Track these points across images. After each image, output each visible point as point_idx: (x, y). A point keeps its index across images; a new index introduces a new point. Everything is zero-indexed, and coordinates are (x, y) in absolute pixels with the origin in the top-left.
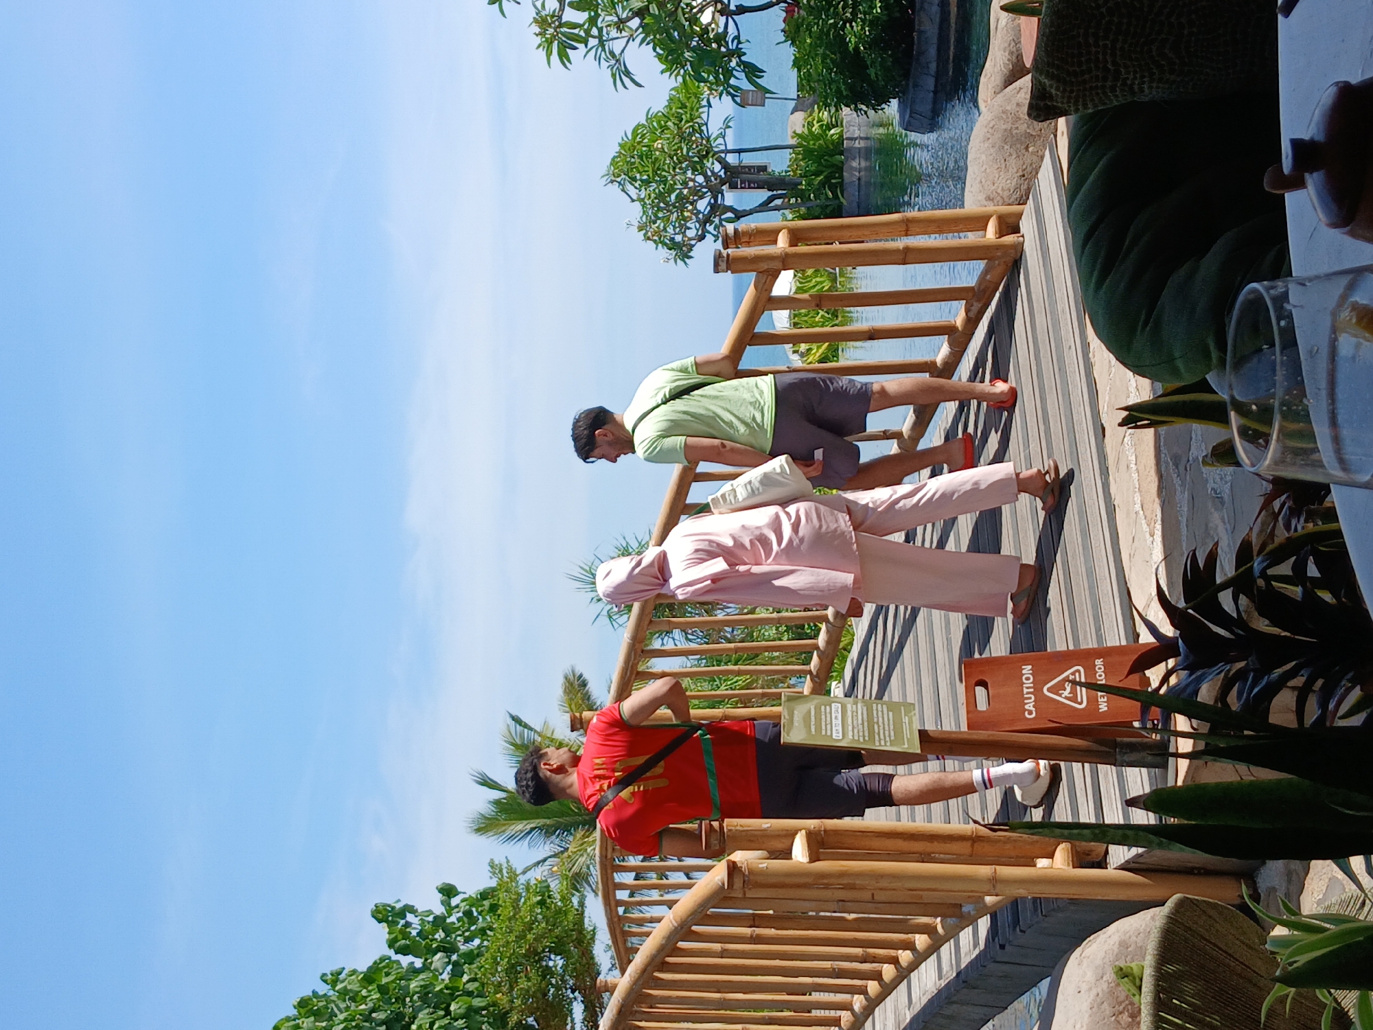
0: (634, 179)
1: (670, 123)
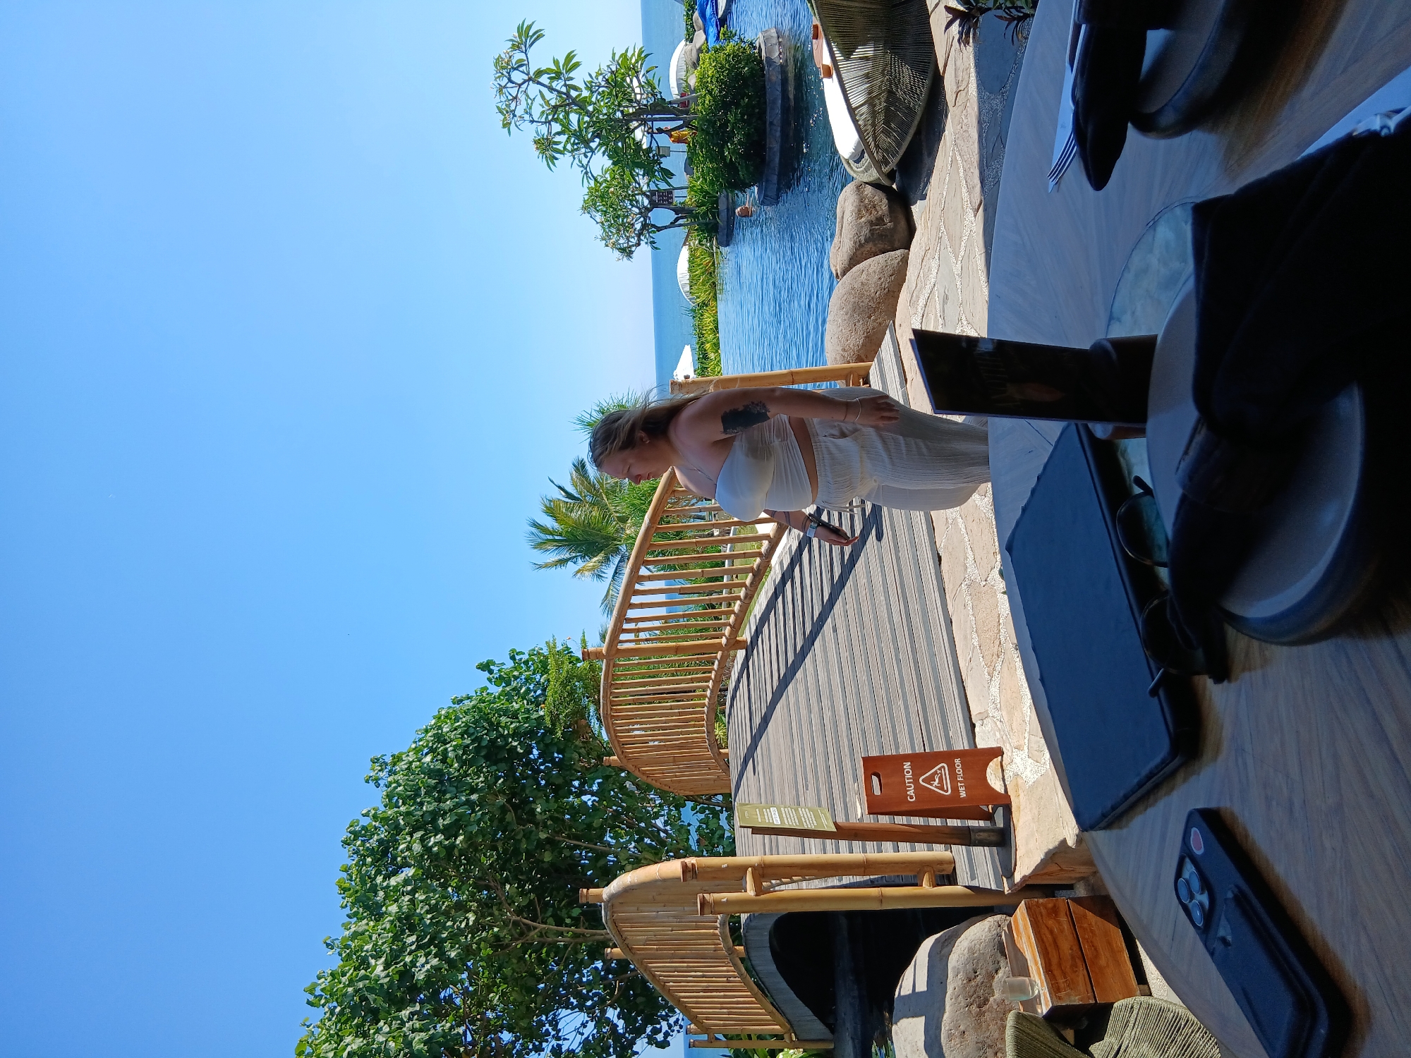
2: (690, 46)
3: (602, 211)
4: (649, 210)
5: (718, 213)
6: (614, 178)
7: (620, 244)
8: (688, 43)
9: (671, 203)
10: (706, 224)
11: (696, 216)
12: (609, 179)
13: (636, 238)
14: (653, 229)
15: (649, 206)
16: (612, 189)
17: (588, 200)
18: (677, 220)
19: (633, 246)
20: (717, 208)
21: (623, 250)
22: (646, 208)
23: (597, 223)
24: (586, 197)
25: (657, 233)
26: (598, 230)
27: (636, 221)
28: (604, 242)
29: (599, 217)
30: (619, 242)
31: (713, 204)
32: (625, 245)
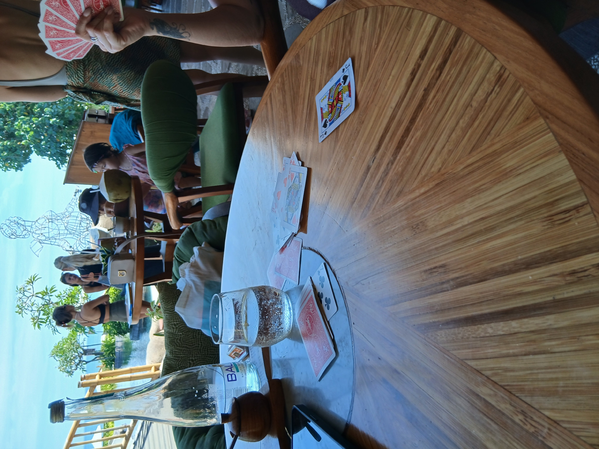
0: (58, 355)
1: (68, 341)
21: (68, 372)
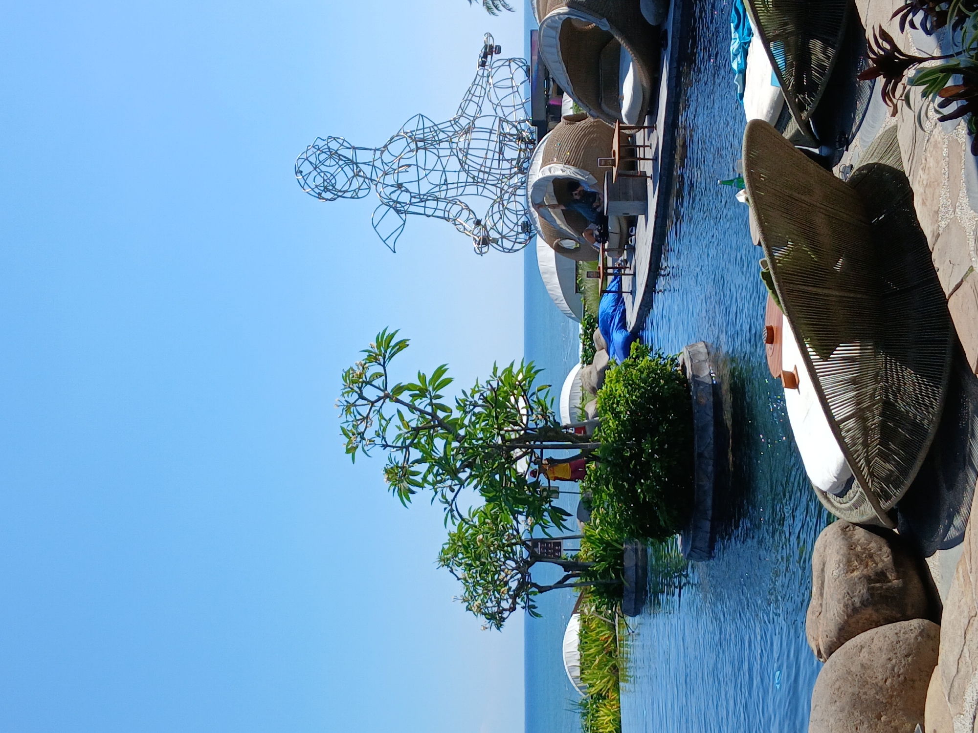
2: (587, 369)
3: (467, 564)
4: (530, 564)
5: (623, 570)
6: (484, 523)
7: (487, 608)
8: (585, 365)
9: (559, 557)
10: (607, 586)
11: (593, 574)
12: (477, 524)
13: (510, 601)
14: (534, 589)
15: (529, 559)
16: (481, 536)
17: (448, 549)
18: (566, 578)
19: (506, 610)
20: (621, 564)
21: (491, 617)
22: (525, 562)
23: (459, 579)
24: (446, 547)
25: (539, 595)
26: (460, 589)
27: (511, 577)
28: (467, 604)
29: (460, 571)
30: (487, 604)
31: (616, 559)
32: (495, 609)
